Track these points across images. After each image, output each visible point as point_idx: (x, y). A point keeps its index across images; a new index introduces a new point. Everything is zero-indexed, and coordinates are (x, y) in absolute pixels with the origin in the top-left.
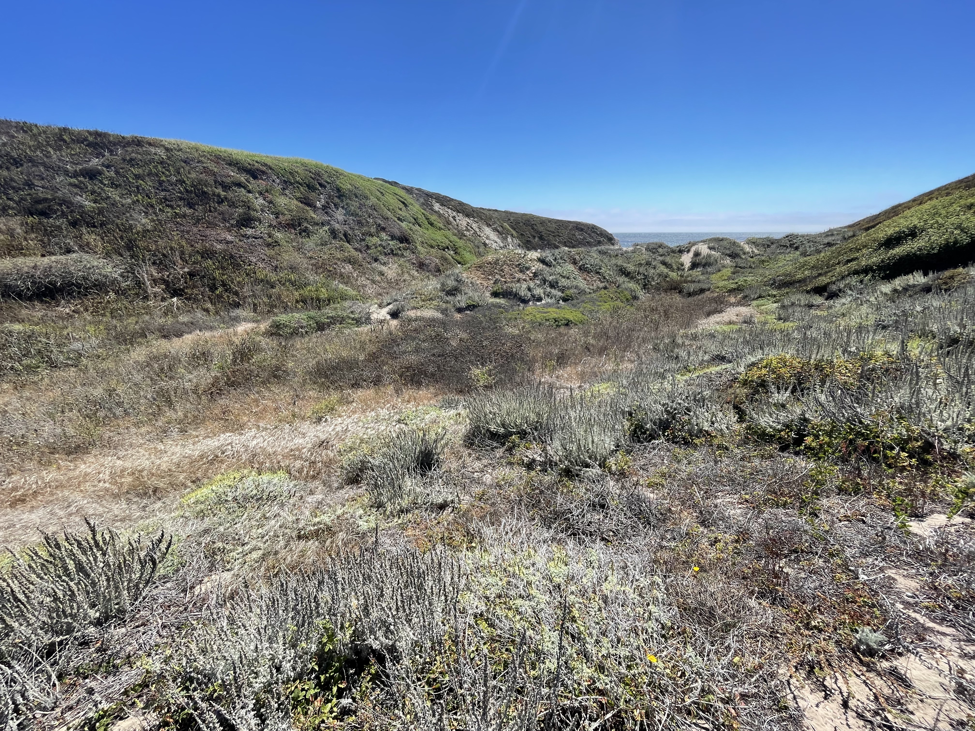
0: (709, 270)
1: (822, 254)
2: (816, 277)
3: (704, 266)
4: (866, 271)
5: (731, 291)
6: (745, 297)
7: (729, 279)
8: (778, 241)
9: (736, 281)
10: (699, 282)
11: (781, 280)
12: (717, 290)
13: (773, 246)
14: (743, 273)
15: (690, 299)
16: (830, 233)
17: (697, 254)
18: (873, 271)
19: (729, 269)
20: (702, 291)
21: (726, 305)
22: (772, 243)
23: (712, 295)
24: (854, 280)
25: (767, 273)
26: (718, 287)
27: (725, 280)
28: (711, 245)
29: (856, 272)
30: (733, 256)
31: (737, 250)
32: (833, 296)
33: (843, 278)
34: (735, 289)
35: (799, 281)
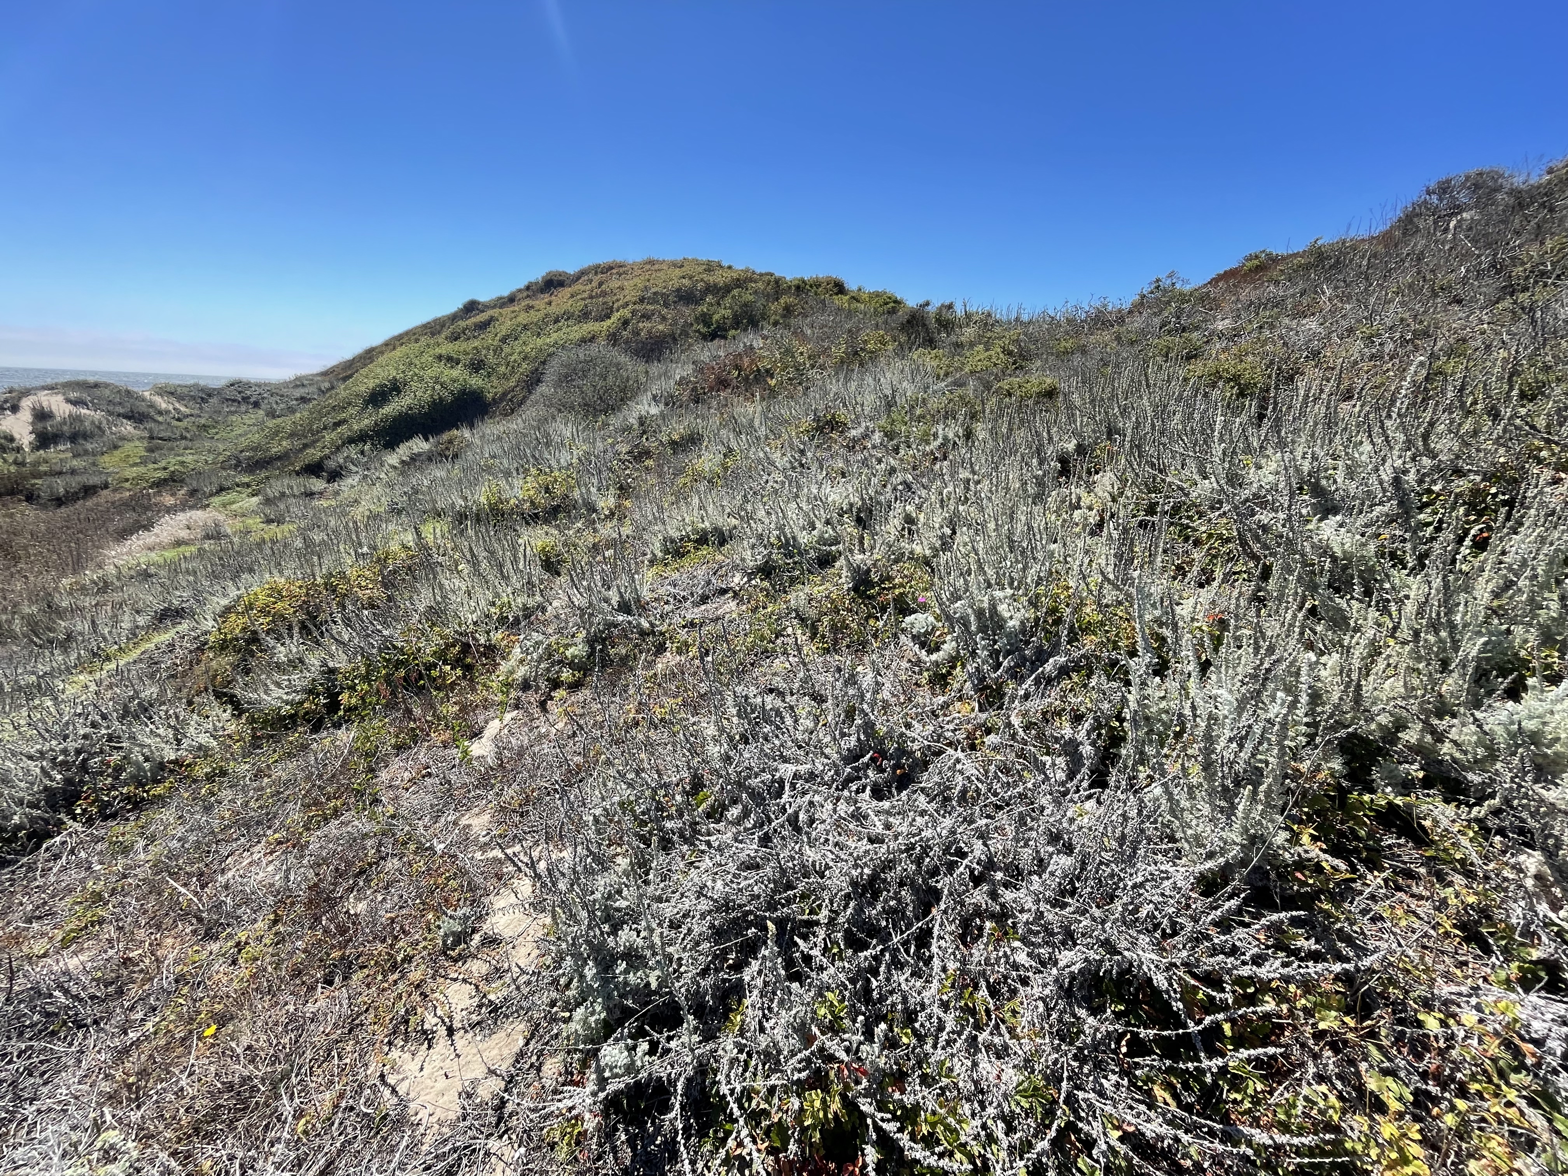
0: (89, 447)
1: (298, 415)
2: (301, 450)
3: (74, 438)
4: (361, 438)
5: (159, 484)
6: (193, 493)
7: (144, 462)
8: (219, 392)
9: (163, 464)
10: (73, 472)
11: (249, 458)
12: (127, 485)
13: (214, 401)
14: (172, 449)
15: (63, 511)
16: (299, 382)
17: (41, 415)
18: (371, 438)
19: (137, 443)
20: (89, 491)
21: (159, 511)
22: (210, 395)
23: (118, 496)
24: (352, 451)
25: (221, 447)
26: (127, 480)
27: (135, 465)
28: (73, 395)
29: (351, 441)
30: (137, 417)
31: (143, 408)
32: (335, 476)
33: (338, 449)
34: (165, 480)
35: (279, 458)
